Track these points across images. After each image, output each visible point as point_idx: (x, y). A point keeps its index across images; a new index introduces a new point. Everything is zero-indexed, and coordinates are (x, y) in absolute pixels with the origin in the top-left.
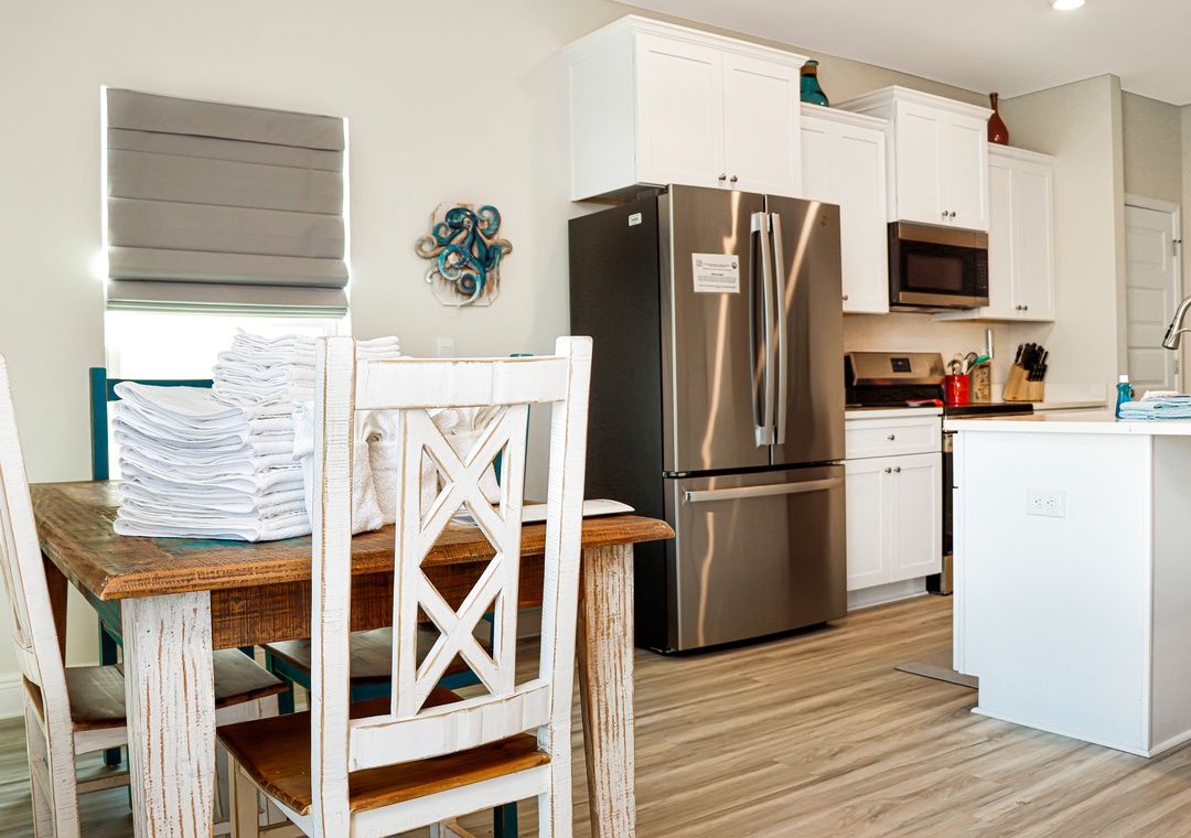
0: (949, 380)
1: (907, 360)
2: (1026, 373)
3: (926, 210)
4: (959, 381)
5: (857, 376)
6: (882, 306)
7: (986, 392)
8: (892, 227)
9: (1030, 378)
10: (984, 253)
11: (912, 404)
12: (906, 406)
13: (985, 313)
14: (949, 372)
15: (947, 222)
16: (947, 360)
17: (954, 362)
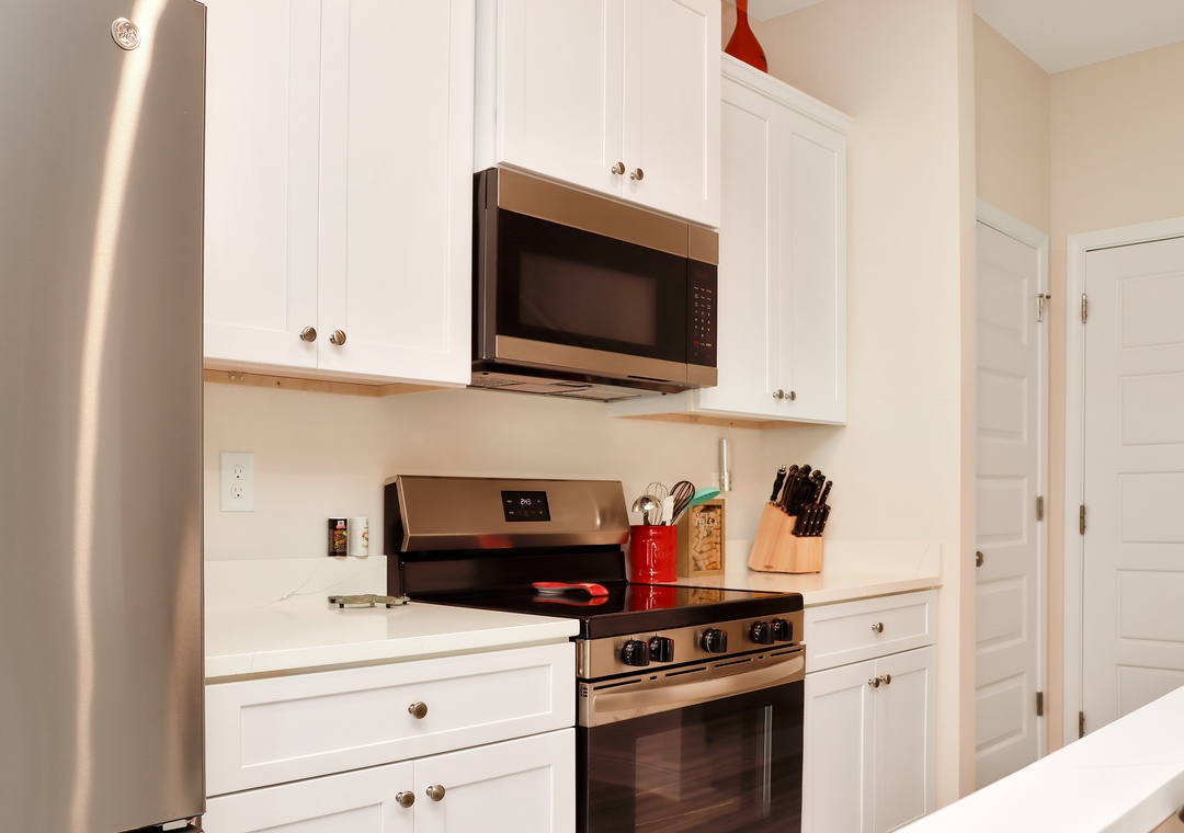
0: (639, 534)
1: (543, 495)
2: (791, 521)
4: (655, 538)
5: (409, 533)
6: (456, 367)
7: (716, 557)
8: (482, 183)
9: (799, 531)
10: (710, 273)
11: (546, 590)
13: (709, 401)
14: (636, 519)
15: (623, 190)
16: (631, 495)
17: (646, 500)
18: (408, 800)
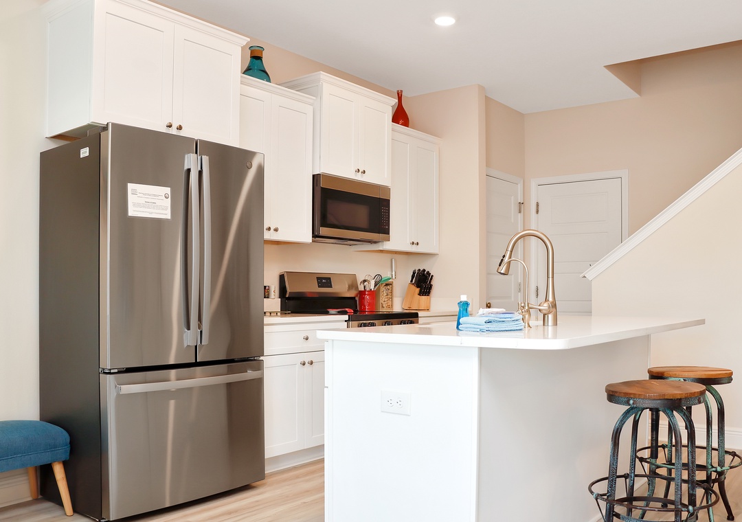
0: (362, 294)
1: (330, 279)
2: (418, 290)
3: (343, 167)
4: (368, 295)
5: (289, 290)
6: (308, 238)
7: (390, 303)
8: (316, 178)
9: (421, 294)
10: (386, 203)
11: (332, 311)
12: (327, 313)
13: (387, 246)
14: (361, 288)
15: (359, 177)
16: (360, 279)
17: (365, 281)
18: (304, 364)
